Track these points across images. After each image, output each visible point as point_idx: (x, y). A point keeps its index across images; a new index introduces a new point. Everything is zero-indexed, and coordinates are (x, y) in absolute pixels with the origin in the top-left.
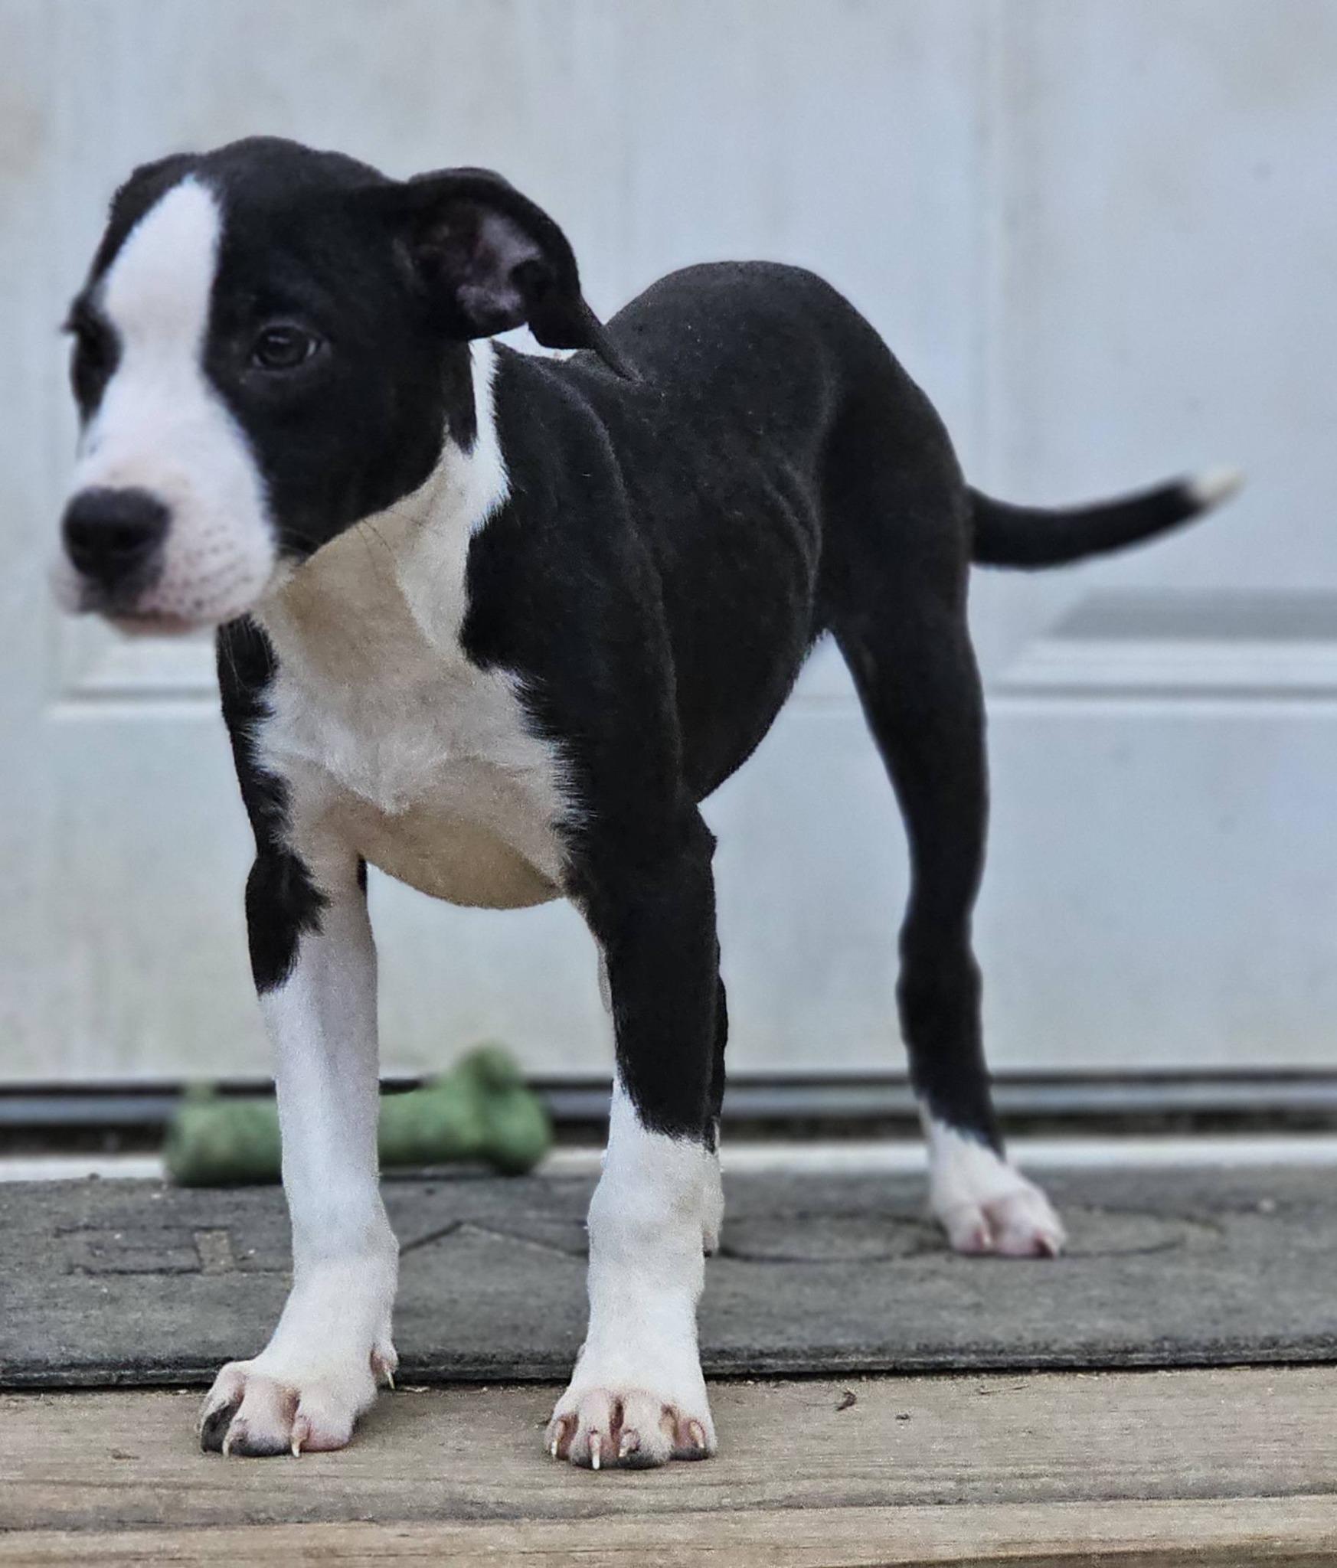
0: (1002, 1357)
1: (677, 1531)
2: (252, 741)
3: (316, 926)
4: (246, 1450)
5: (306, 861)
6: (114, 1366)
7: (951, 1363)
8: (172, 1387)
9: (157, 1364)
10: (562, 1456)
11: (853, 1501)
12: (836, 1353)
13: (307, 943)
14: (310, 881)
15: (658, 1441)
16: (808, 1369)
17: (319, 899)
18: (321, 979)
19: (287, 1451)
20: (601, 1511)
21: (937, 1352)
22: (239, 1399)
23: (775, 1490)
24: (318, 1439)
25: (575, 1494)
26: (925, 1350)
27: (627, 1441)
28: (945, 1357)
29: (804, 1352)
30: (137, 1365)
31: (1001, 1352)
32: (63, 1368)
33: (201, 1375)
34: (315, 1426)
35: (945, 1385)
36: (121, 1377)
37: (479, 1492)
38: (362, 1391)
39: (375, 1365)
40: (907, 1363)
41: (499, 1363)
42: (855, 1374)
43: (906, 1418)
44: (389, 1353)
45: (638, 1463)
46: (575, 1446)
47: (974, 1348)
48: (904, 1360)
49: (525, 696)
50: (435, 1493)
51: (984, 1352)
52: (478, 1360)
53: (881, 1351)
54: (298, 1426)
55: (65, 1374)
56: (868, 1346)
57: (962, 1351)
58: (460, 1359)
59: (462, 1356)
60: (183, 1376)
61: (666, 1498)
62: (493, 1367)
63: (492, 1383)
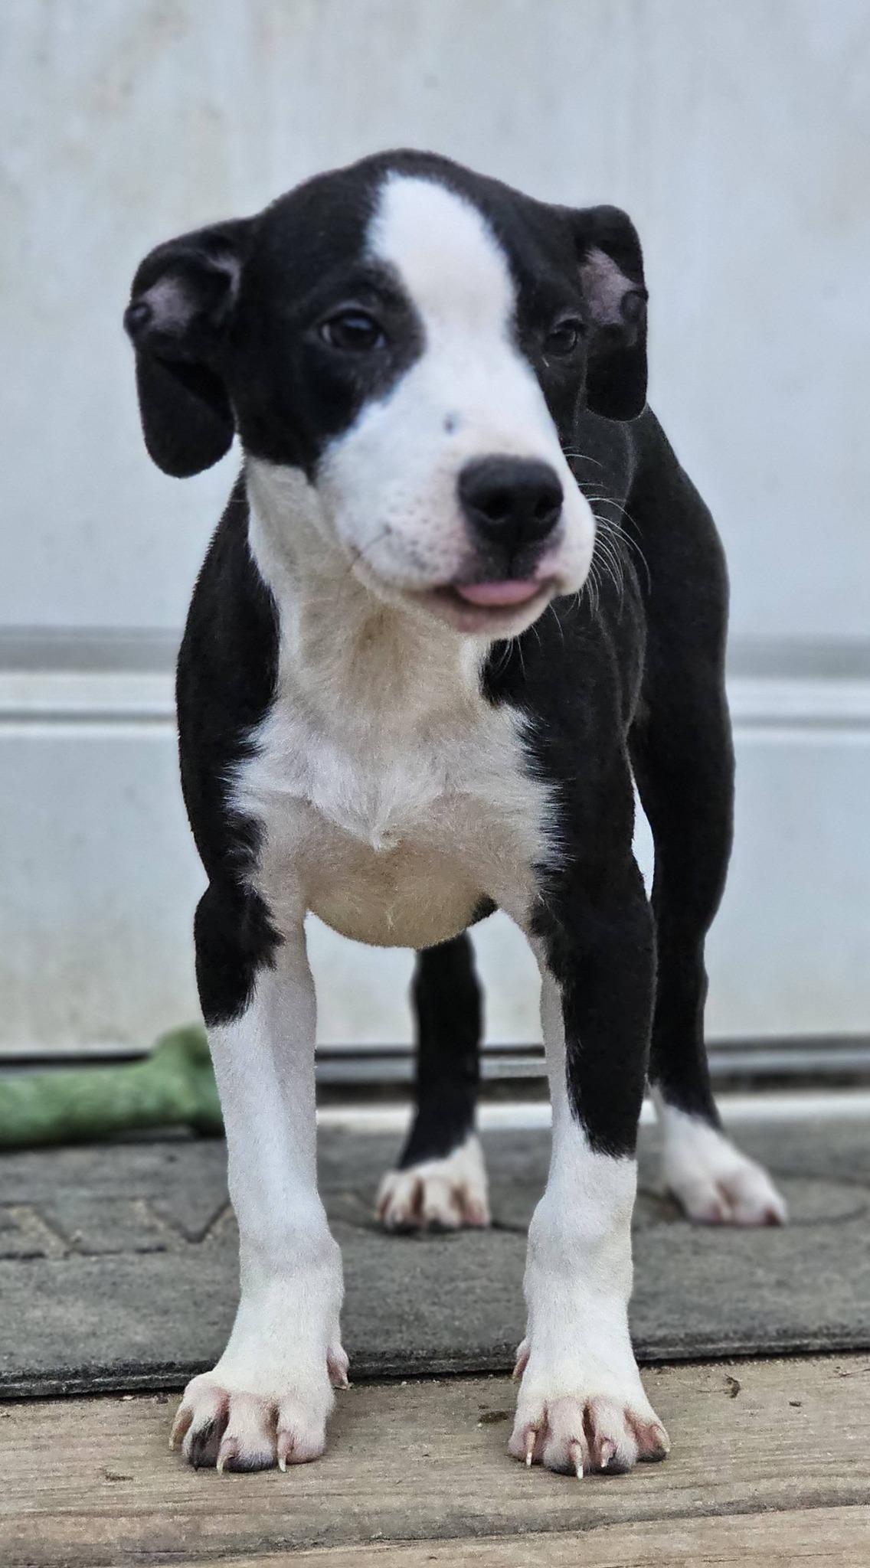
0: (848, 1340)
1: (678, 1540)
2: (229, 784)
3: (271, 964)
5: (268, 901)
6: (63, 1376)
7: (807, 1345)
8: (117, 1394)
9: (104, 1372)
11: (813, 1501)
12: (709, 1339)
13: (263, 980)
14: (270, 920)
16: (686, 1355)
17: (275, 938)
19: (273, 1465)
20: (588, 1523)
21: (794, 1336)
22: (223, 1420)
23: (742, 1491)
24: (300, 1453)
25: (564, 1502)
26: (783, 1334)
27: (606, 1450)
28: (800, 1341)
29: (681, 1340)
30: (85, 1373)
31: (848, 1335)
32: (16, 1379)
33: (144, 1381)
34: (298, 1441)
35: (802, 1366)
36: (70, 1387)
37: (476, 1505)
39: (332, 1371)
40: (770, 1347)
41: (417, 1359)
42: (738, 1357)
43: (793, 1404)
44: (341, 1357)
45: (615, 1470)
47: (825, 1331)
48: (768, 1344)
49: (529, 736)
50: (436, 1508)
51: (834, 1335)
52: (399, 1356)
53: (747, 1336)
54: (282, 1442)
55: (17, 1385)
56: (735, 1332)
57: (815, 1335)
58: (382, 1356)
59: (384, 1353)
60: (130, 1382)
61: (645, 1504)
62: (412, 1362)
63: (411, 1377)
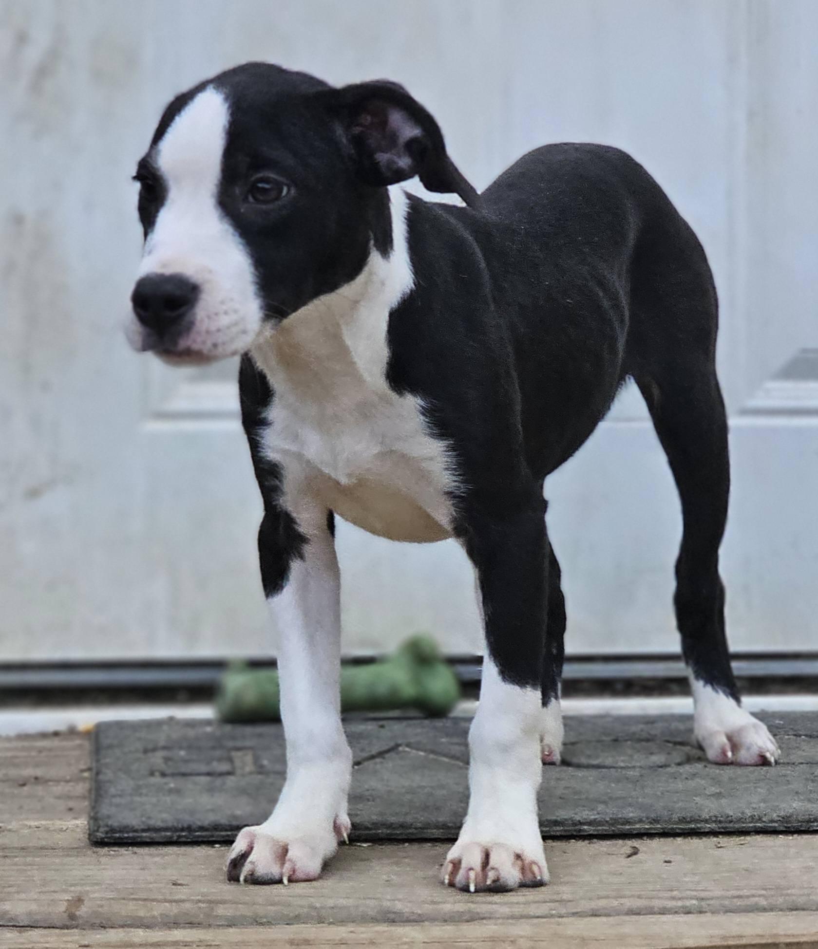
0: (731, 825)
1: (523, 929)
2: (258, 441)
3: (302, 557)
4: (255, 880)
5: (294, 515)
6: (174, 829)
7: (698, 828)
8: (211, 843)
9: (202, 828)
10: (452, 885)
11: (632, 912)
12: (627, 822)
13: (296, 567)
14: (296, 527)
15: (511, 874)
16: (611, 833)
17: (302, 539)
18: (304, 589)
19: (280, 881)
20: (473, 918)
21: (690, 822)
22: (251, 849)
23: (585, 905)
24: (300, 875)
25: (460, 907)
26: (683, 820)
27: (491, 875)
28: (695, 825)
29: (607, 822)
30: (189, 829)
31: (731, 822)
32: (144, 831)
33: (228, 836)
34: (298, 865)
35: (695, 842)
36: (179, 837)
37: (399, 906)
38: (328, 845)
39: (337, 828)
40: (672, 829)
41: (416, 828)
42: (640, 835)
43: (669, 862)
44: (345, 821)
45: (498, 888)
46: (460, 878)
47: (714, 819)
48: (670, 826)
49: (425, 412)
50: (371, 906)
51: (720, 822)
52: (402, 826)
53: (656, 821)
54: (287, 866)
55: (144, 834)
56: (647, 818)
57: (706, 821)
58: (390, 826)
59: (392, 824)
60: (218, 836)
61: (517, 910)
62: (410, 831)
63: (411, 841)
